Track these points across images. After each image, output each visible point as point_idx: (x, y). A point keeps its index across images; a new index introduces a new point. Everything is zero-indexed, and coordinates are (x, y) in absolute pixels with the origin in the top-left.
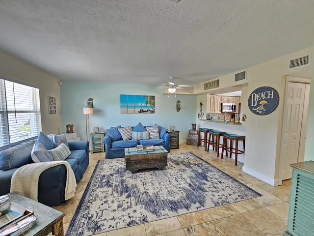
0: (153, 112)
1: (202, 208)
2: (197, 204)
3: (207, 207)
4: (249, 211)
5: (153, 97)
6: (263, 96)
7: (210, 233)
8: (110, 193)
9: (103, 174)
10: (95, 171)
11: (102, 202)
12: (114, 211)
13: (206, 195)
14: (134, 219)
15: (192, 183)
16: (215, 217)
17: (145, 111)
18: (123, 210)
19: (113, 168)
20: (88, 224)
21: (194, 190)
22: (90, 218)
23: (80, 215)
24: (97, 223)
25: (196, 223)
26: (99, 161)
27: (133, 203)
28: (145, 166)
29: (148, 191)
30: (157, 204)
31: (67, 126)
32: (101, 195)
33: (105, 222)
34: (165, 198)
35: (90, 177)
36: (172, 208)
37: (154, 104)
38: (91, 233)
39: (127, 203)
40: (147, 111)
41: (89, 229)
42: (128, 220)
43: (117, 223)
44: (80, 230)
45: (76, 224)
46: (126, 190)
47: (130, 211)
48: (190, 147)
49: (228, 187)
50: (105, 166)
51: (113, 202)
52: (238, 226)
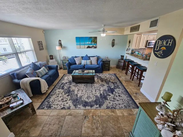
0: (96, 48)
1: (99, 108)
2: (98, 106)
3: (102, 109)
4: (123, 115)
5: (96, 38)
6: (165, 43)
7: (94, 121)
8: (61, 92)
9: (63, 82)
10: (60, 80)
11: (56, 96)
12: (59, 101)
13: (106, 102)
14: (65, 107)
15: (102, 94)
16: (102, 114)
17: (91, 47)
18: (63, 102)
19: (69, 79)
20: (47, 105)
21: (101, 98)
22: (49, 102)
23: (46, 100)
24: (50, 105)
25: (91, 115)
26: (64, 75)
27: (69, 99)
28: (82, 81)
29: (78, 94)
30: (79, 102)
31: (50, 56)
32: (57, 93)
33: (53, 105)
34: (84, 99)
35: (57, 83)
36: (84, 105)
37: (96, 42)
38: (47, 109)
39: (66, 98)
40: (92, 47)
41: (47, 107)
42: (62, 107)
43: (57, 107)
44: (44, 107)
45: (43, 104)
46: (69, 92)
47: (66, 102)
48: (117, 70)
49: (122, 99)
50: (66, 78)
51: (60, 97)
52: (111, 121)
